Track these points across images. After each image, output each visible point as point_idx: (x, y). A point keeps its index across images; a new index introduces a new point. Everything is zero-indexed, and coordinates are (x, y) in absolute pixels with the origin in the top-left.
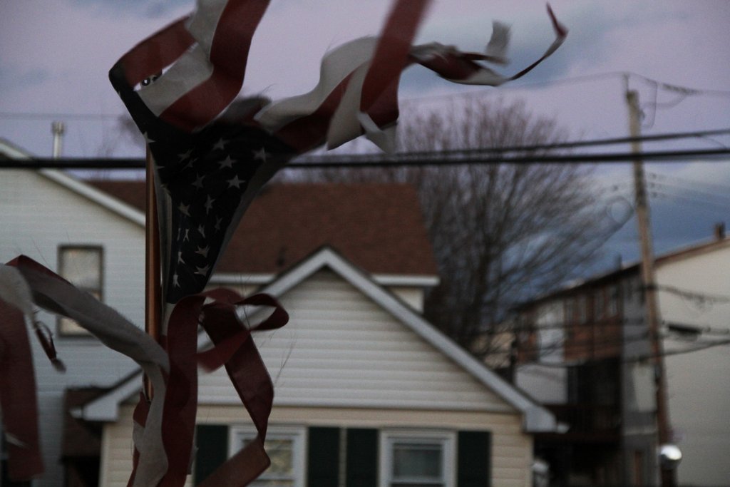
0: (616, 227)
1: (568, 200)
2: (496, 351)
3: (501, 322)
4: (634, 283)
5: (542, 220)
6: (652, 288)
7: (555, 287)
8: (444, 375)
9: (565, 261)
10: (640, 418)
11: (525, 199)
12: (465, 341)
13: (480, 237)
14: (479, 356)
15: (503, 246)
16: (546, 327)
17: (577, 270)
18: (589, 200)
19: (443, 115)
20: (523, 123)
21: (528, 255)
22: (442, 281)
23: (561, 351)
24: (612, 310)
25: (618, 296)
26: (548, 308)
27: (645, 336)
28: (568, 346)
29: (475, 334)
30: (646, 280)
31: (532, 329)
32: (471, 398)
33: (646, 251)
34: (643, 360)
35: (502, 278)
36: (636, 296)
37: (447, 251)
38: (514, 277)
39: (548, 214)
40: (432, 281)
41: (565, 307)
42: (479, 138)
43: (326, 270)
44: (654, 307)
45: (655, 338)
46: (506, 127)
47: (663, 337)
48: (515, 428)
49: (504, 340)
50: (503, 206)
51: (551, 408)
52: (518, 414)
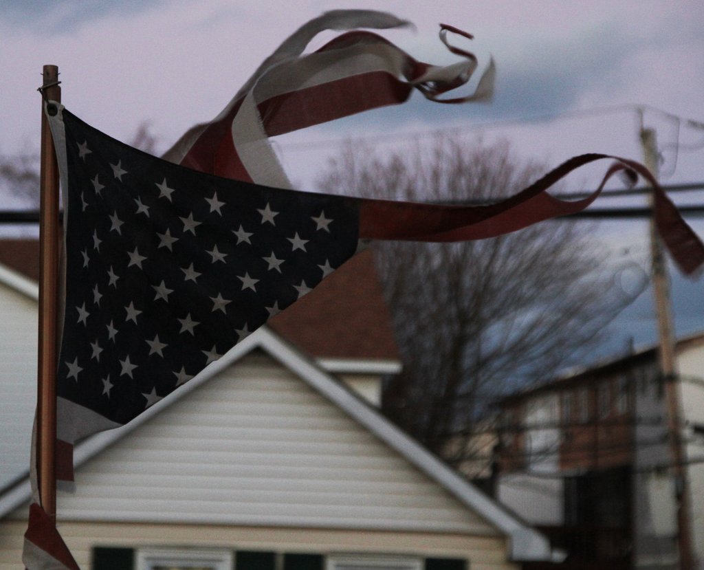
0: (628, 301)
1: (564, 265)
2: (473, 458)
3: (480, 419)
4: (650, 372)
5: (529, 294)
6: (673, 378)
7: (548, 376)
8: (408, 486)
9: (561, 343)
10: (656, 544)
11: (512, 263)
12: (433, 444)
13: (453, 310)
14: (453, 464)
15: (482, 324)
16: (537, 427)
17: (576, 354)
18: (592, 265)
19: (409, 162)
20: (507, 170)
21: (514, 335)
22: (405, 368)
23: (555, 457)
24: (621, 406)
25: (629, 389)
26: (539, 402)
27: (663, 439)
28: (565, 452)
29: (447, 436)
30: (666, 370)
31: (519, 430)
32: (444, 517)
33: (665, 332)
34: (660, 470)
35: (482, 363)
36: (652, 390)
37: (411, 329)
38: (497, 363)
39: (540, 284)
40: (392, 367)
41: (561, 403)
42: (453, 186)
43: (258, 352)
44: (675, 403)
45: (676, 442)
46: (484, 175)
47: (686, 442)
48: (498, 555)
49: (484, 443)
50: (482, 271)
51: (544, 530)
52: (501, 537)
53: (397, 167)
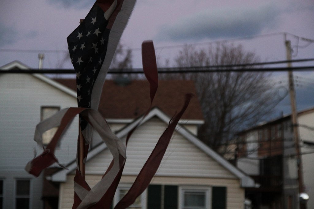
0: (281, 99)
1: (260, 87)
2: (229, 153)
3: (231, 140)
4: (289, 123)
5: (249, 96)
6: (296, 125)
7: (254, 125)
8: (206, 162)
9: (258, 113)
10: (291, 181)
11: (242, 87)
12: (215, 147)
13: (222, 103)
14: (222, 155)
15: (232, 107)
16: (250, 142)
17: (264, 117)
18: (269, 87)
19: (207, 52)
20: (241, 55)
21: (242, 111)
22: (205, 122)
23: (256, 152)
24: (279, 135)
25: (282, 129)
26: (251, 134)
27: (293, 146)
28: (260, 150)
29: (220, 145)
30: (294, 122)
31: (244, 143)
32: (218, 173)
33: (294, 109)
34: (292, 156)
35: (231, 121)
36: (289, 129)
37: (208, 109)
38: (237, 121)
39: (252, 94)
40: (201, 122)
41: (259, 134)
42: (222, 61)
43: (155, 117)
44: (297, 134)
45: (298, 147)
46: (233, 57)
47: (301, 147)
48: (237, 185)
49: (232, 148)
50: (232, 90)
51: (253, 177)
52: (238, 179)
53: (202, 54)
